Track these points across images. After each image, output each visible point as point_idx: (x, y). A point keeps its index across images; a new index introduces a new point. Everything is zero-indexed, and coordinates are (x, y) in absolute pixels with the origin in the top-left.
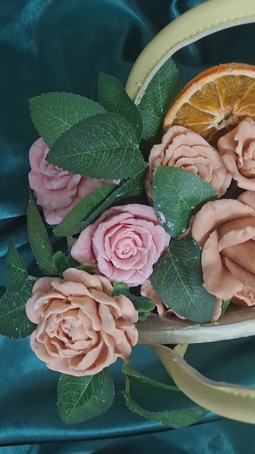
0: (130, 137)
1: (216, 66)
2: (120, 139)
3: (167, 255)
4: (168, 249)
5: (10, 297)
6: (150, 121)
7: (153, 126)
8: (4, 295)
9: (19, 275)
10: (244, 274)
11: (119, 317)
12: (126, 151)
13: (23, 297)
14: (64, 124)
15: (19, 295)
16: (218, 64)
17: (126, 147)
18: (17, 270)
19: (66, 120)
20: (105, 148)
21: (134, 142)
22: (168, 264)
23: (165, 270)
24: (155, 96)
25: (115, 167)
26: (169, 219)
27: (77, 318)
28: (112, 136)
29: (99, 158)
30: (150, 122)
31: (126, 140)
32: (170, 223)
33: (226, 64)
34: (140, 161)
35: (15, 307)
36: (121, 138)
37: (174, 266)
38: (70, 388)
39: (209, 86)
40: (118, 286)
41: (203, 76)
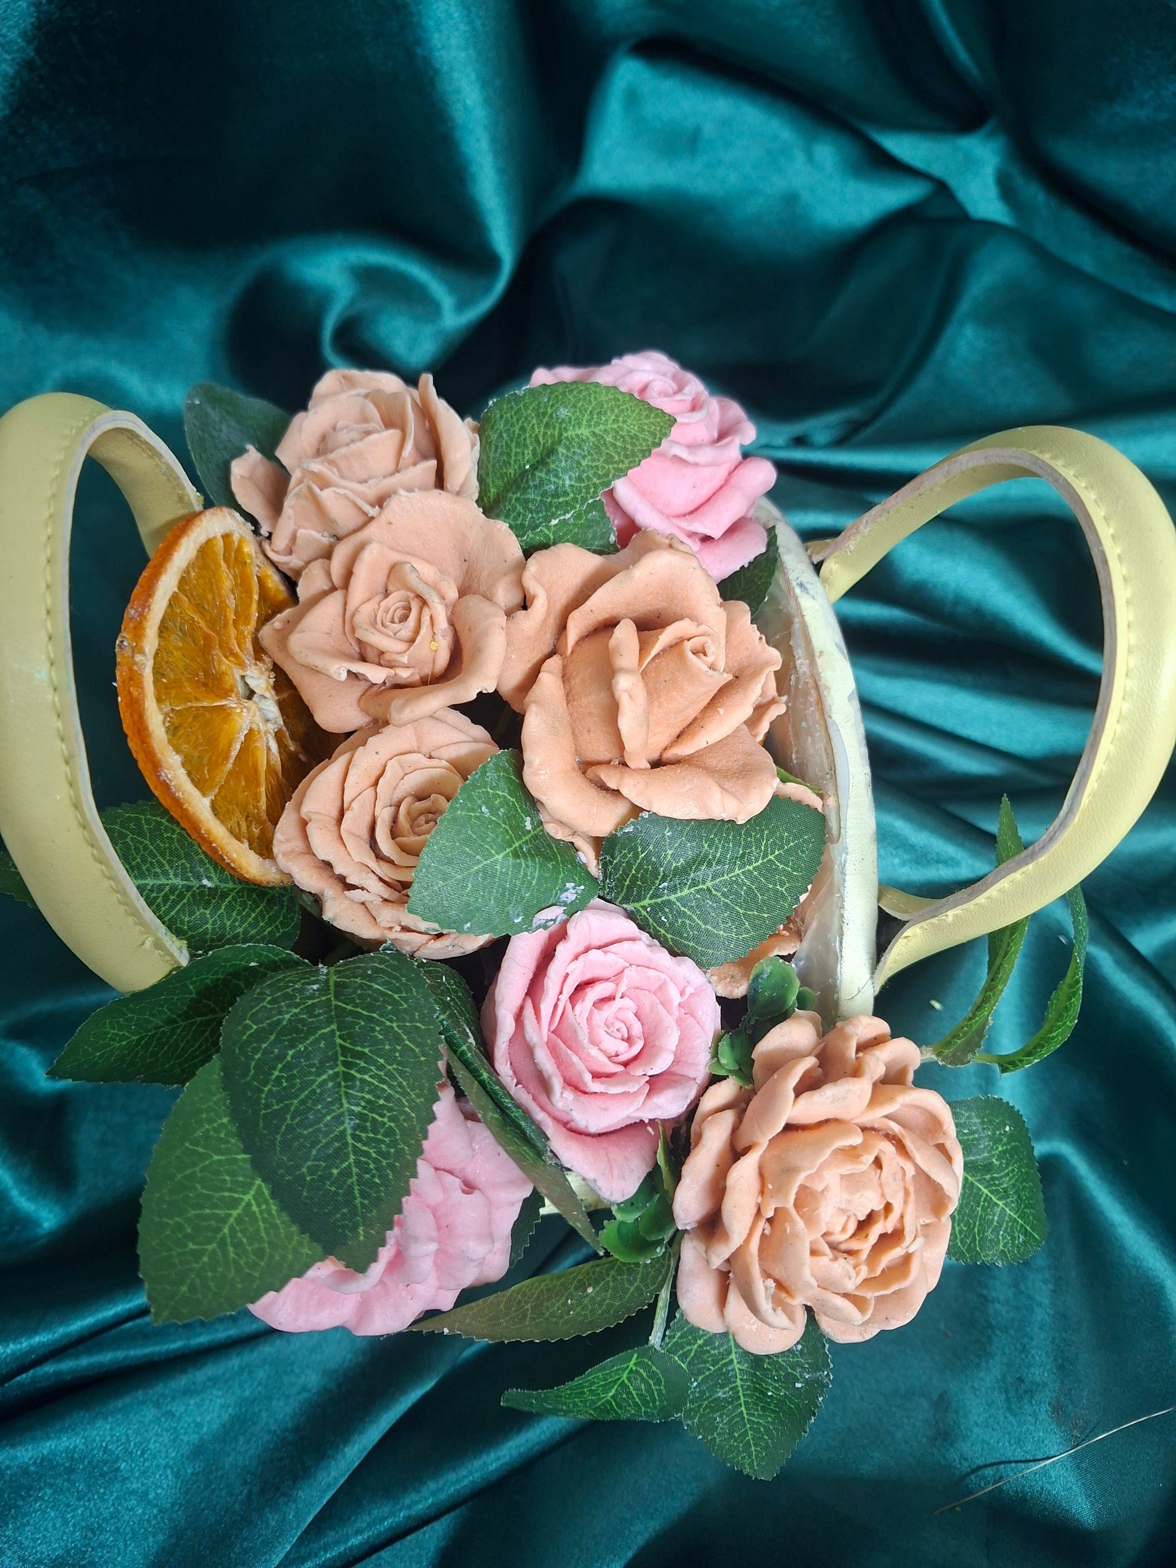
0: (301, 991)
1: (119, 699)
2: (310, 1020)
3: (644, 913)
4: (625, 909)
5: (700, 1406)
6: (237, 924)
7: (253, 915)
8: (688, 1425)
9: (641, 1375)
10: (721, 711)
11: (819, 1066)
12: (347, 1004)
13: (705, 1362)
14: (249, 1205)
15: (700, 1378)
16: (114, 692)
17: (334, 1002)
18: (626, 1381)
19: (236, 1195)
20: (336, 1070)
21: (313, 979)
22: (671, 911)
23: (688, 922)
24: (159, 900)
25: (399, 1041)
26: (557, 894)
27: (823, 1191)
28: (301, 1047)
29: (369, 1092)
30: (242, 923)
31: (310, 1002)
32: (565, 894)
33: (118, 667)
34: (380, 963)
35: (731, 1389)
36: (305, 1016)
37: (679, 894)
38: (967, 1224)
39: (173, 730)
40: (723, 1061)
41: (143, 742)
